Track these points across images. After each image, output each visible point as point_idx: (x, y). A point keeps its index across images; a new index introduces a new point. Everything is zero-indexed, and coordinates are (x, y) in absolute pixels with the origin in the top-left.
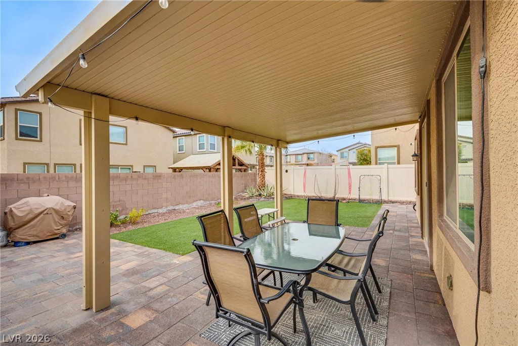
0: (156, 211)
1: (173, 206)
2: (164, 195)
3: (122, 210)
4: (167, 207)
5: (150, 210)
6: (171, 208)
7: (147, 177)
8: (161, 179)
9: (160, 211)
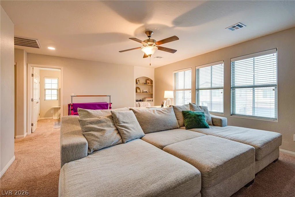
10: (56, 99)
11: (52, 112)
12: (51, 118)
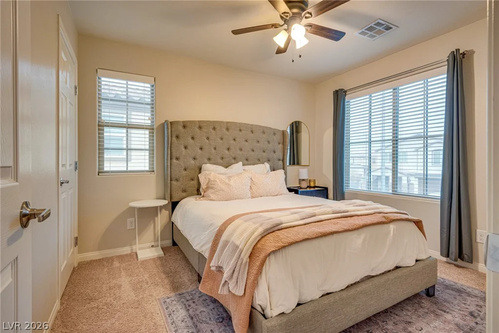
10: (147, 168)
11: (131, 223)
12: (126, 250)
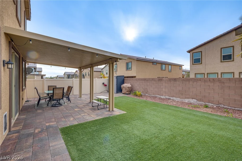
0: (160, 96)
1: (169, 97)
2: (164, 90)
3: (147, 92)
4: (165, 96)
5: (157, 95)
6: (168, 97)
7: (156, 80)
8: (162, 81)
9: (162, 97)
